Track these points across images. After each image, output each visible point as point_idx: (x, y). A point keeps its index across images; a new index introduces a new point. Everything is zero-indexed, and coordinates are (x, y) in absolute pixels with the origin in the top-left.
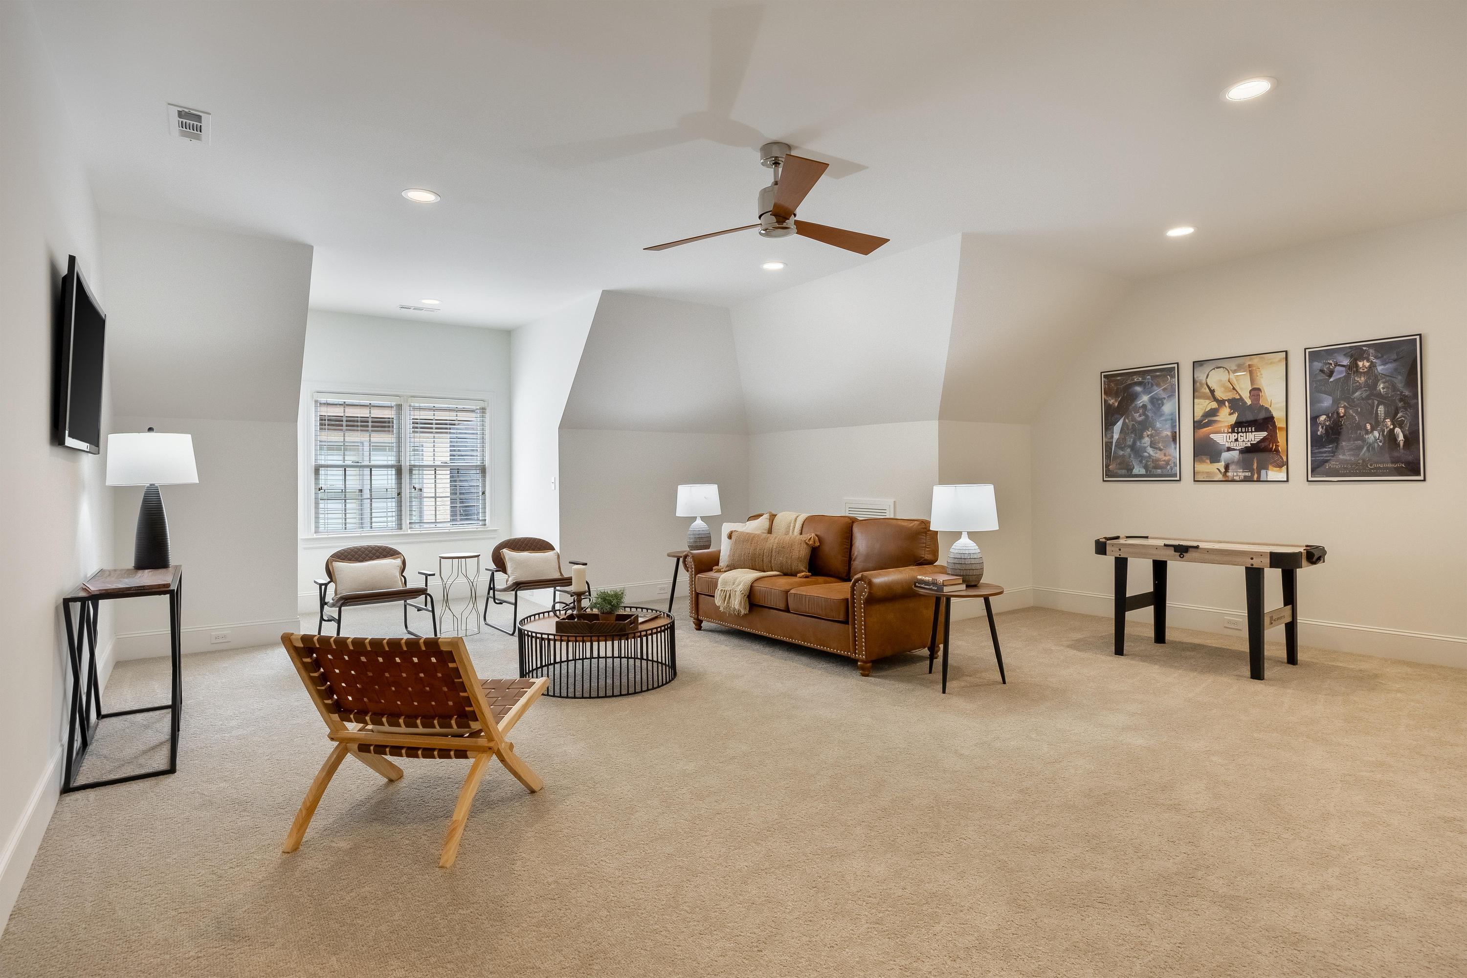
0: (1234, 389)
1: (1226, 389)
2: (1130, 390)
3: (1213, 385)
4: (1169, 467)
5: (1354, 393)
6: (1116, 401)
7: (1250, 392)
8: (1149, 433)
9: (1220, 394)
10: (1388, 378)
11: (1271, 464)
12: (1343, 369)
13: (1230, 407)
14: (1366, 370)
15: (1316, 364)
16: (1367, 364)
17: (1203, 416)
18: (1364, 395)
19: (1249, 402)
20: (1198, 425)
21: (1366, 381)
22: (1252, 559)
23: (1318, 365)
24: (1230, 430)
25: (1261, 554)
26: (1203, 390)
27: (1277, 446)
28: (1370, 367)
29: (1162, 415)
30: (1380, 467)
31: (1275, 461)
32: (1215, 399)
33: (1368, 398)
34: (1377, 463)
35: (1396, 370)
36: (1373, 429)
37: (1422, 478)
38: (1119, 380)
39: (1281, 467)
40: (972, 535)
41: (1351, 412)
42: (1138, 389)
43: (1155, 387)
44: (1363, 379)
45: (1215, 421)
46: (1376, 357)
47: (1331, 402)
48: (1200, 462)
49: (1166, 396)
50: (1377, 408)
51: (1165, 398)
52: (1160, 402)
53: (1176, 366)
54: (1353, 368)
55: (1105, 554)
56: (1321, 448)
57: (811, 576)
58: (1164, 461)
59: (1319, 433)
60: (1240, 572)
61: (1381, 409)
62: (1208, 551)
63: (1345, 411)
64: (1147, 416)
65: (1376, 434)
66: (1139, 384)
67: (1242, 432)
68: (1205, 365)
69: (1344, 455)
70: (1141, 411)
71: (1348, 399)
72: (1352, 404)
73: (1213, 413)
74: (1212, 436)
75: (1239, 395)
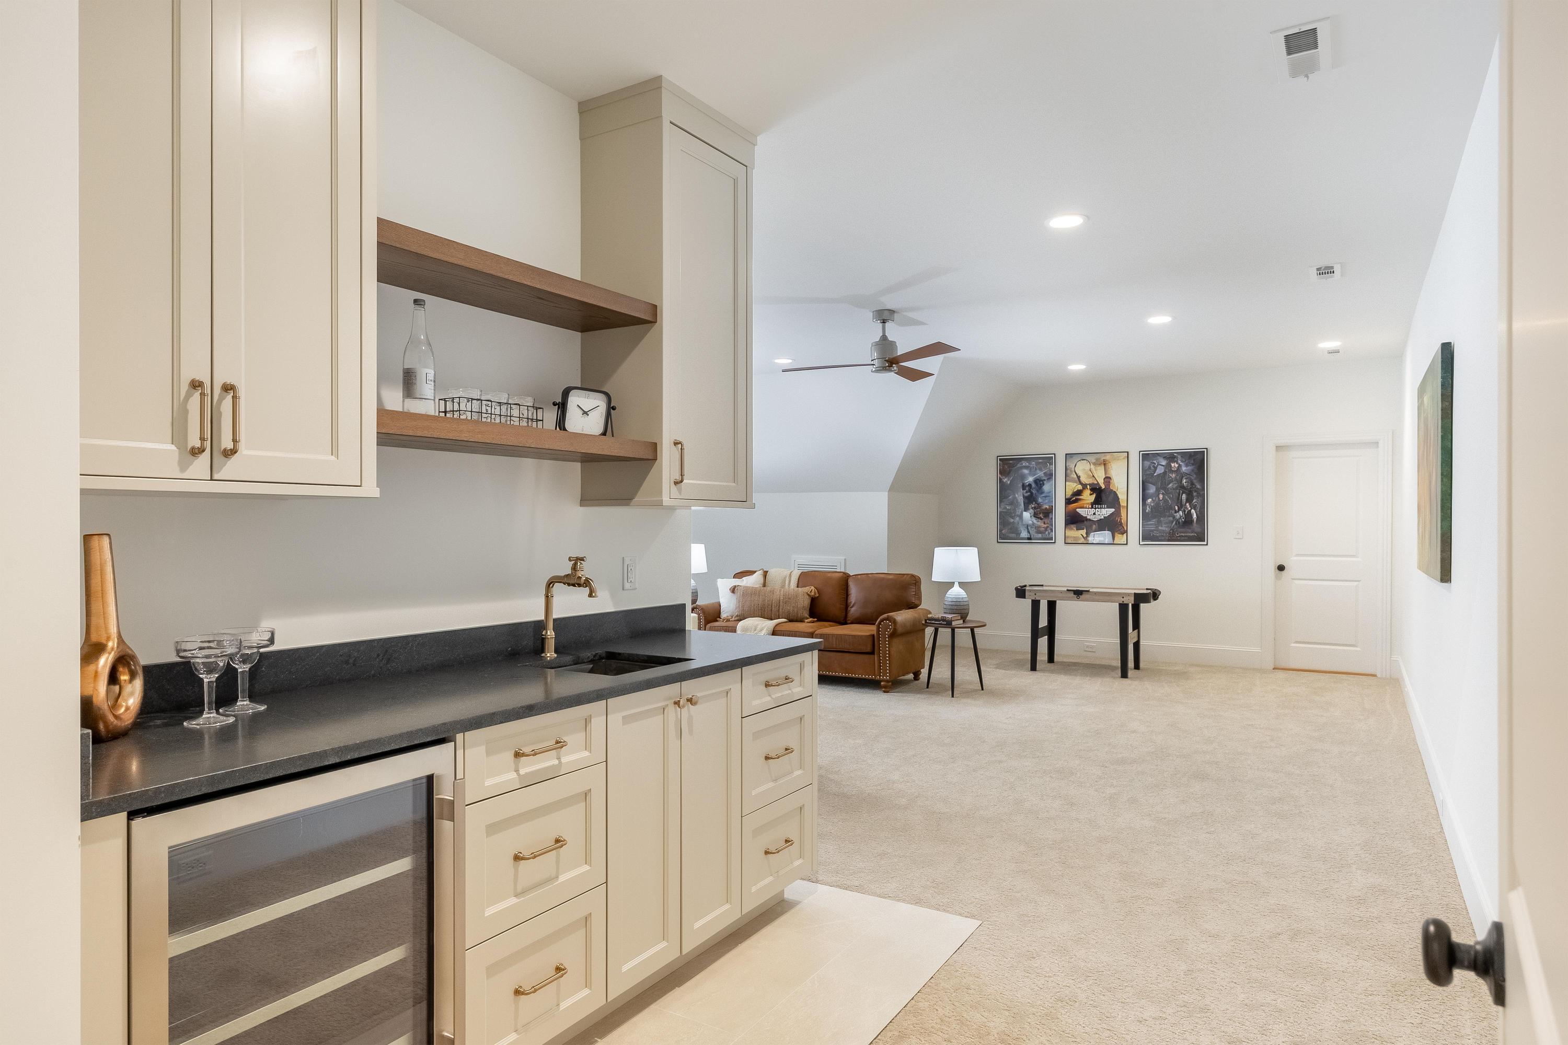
0: (1093, 476)
1: (1089, 477)
2: (1020, 472)
3: (1080, 473)
4: (1047, 532)
5: (1168, 484)
6: (1008, 480)
7: (1104, 479)
8: (1033, 506)
9: (1084, 480)
10: (1188, 476)
11: (1117, 531)
12: (1163, 467)
13: (1090, 489)
14: (1176, 469)
15: (1146, 462)
16: (1177, 465)
17: (1071, 495)
18: (1175, 486)
19: (1103, 487)
20: (1068, 502)
21: (1176, 477)
22: (1123, 598)
23: (1147, 463)
24: (1090, 507)
25: (1129, 595)
26: (1072, 476)
27: (1121, 519)
28: (1178, 467)
29: (1042, 493)
30: (1182, 536)
31: (1119, 530)
32: (1081, 483)
33: (1176, 488)
34: (1181, 533)
35: (1193, 470)
36: (1179, 510)
37: (1205, 543)
38: (1010, 463)
39: (1123, 534)
40: (961, 585)
41: (1166, 497)
42: (1026, 471)
43: (1038, 471)
44: (1174, 475)
45: (1080, 499)
46: (1182, 461)
47: (1155, 489)
48: (1070, 529)
49: (1046, 479)
50: (1182, 495)
51: (1045, 480)
52: (1041, 483)
53: (1053, 455)
54: (1168, 466)
55: (1025, 598)
56: (1148, 522)
57: (816, 621)
58: (1044, 527)
59: (1147, 511)
60: (1115, 607)
61: (1184, 496)
62: (1095, 593)
63: (1163, 497)
64: (1032, 493)
65: (1181, 513)
66: (1026, 467)
67: (1098, 508)
68: (1074, 457)
69: (1162, 526)
70: (1027, 489)
71: (1165, 489)
72: (1167, 492)
73: (1079, 493)
74: (1078, 510)
75: (1097, 481)
